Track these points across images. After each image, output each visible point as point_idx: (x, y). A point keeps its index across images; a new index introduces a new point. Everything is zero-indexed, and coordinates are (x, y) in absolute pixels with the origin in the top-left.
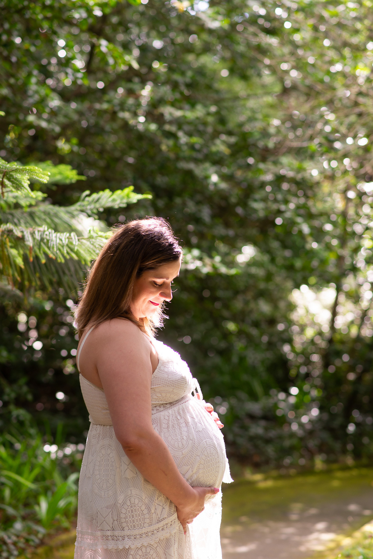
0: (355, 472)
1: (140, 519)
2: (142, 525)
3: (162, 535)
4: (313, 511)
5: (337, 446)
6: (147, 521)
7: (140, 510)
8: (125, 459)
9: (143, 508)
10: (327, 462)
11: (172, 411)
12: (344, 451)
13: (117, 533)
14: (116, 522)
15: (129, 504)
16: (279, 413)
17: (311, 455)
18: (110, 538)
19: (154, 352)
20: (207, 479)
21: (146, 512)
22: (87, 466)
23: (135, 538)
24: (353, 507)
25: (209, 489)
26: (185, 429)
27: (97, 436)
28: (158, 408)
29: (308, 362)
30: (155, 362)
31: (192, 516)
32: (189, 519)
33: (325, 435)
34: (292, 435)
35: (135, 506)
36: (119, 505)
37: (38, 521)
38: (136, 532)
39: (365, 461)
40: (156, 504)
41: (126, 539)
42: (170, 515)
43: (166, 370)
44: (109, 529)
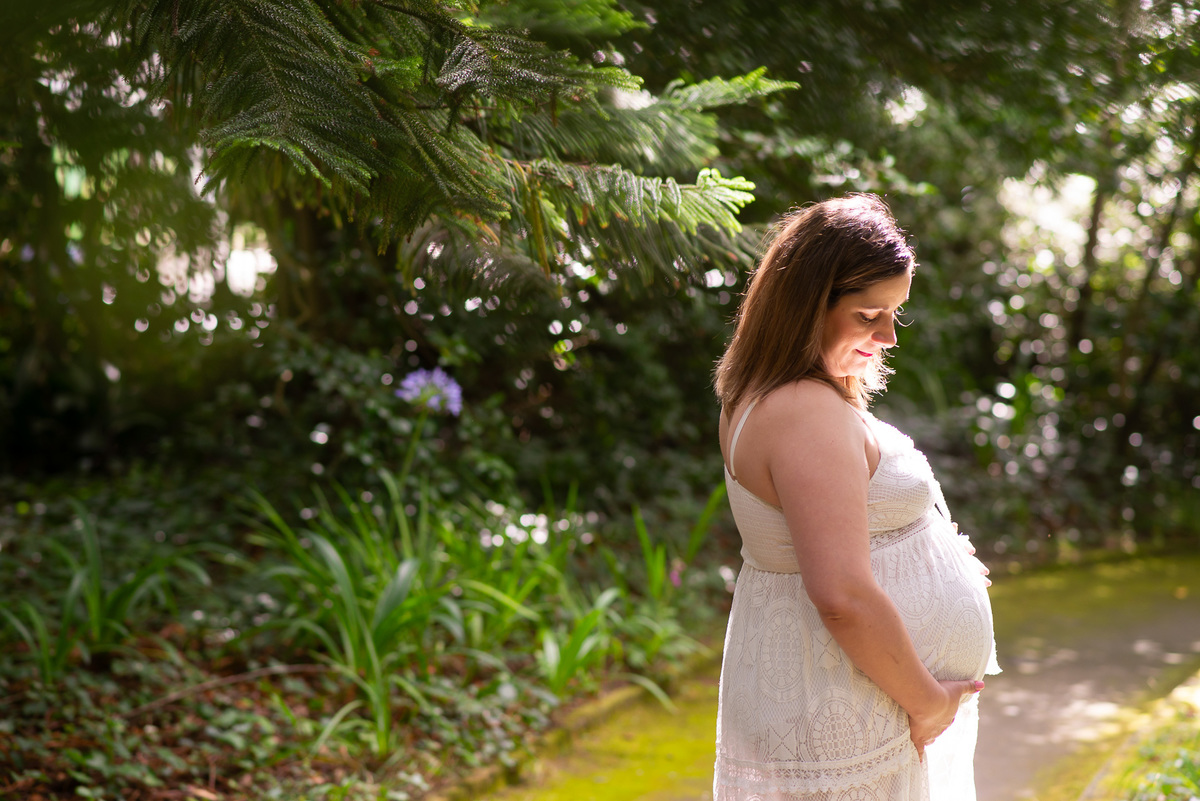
1: (847, 741)
2: (851, 751)
3: (886, 769)
5: (1103, 512)
6: (860, 744)
7: (847, 725)
8: (822, 634)
9: (853, 721)
10: (1083, 544)
11: (903, 545)
12: (1116, 524)
13: (805, 766)
14: (803, 746)
15: (827, 714)
16: (980, 440)
17: (1051, 530)
18: (792, 773)
21: (857, 728)
23: (839, 775)
24: (1142, 647)
25: (966, 683)
26: (927, 579)
28: (879, 539)
29: (1036, 332)
30: (874, 458)
31: (935, 732)
32: (929, 738)
33: (1075, 488)
34: (1008, 491)
35: (838, 718)
36: (810, 716)
37: (542, 681)
38: (841, 763)
40: (875, 715)
41: (823, 775)
42: (900, 733)
44: (792, 757)
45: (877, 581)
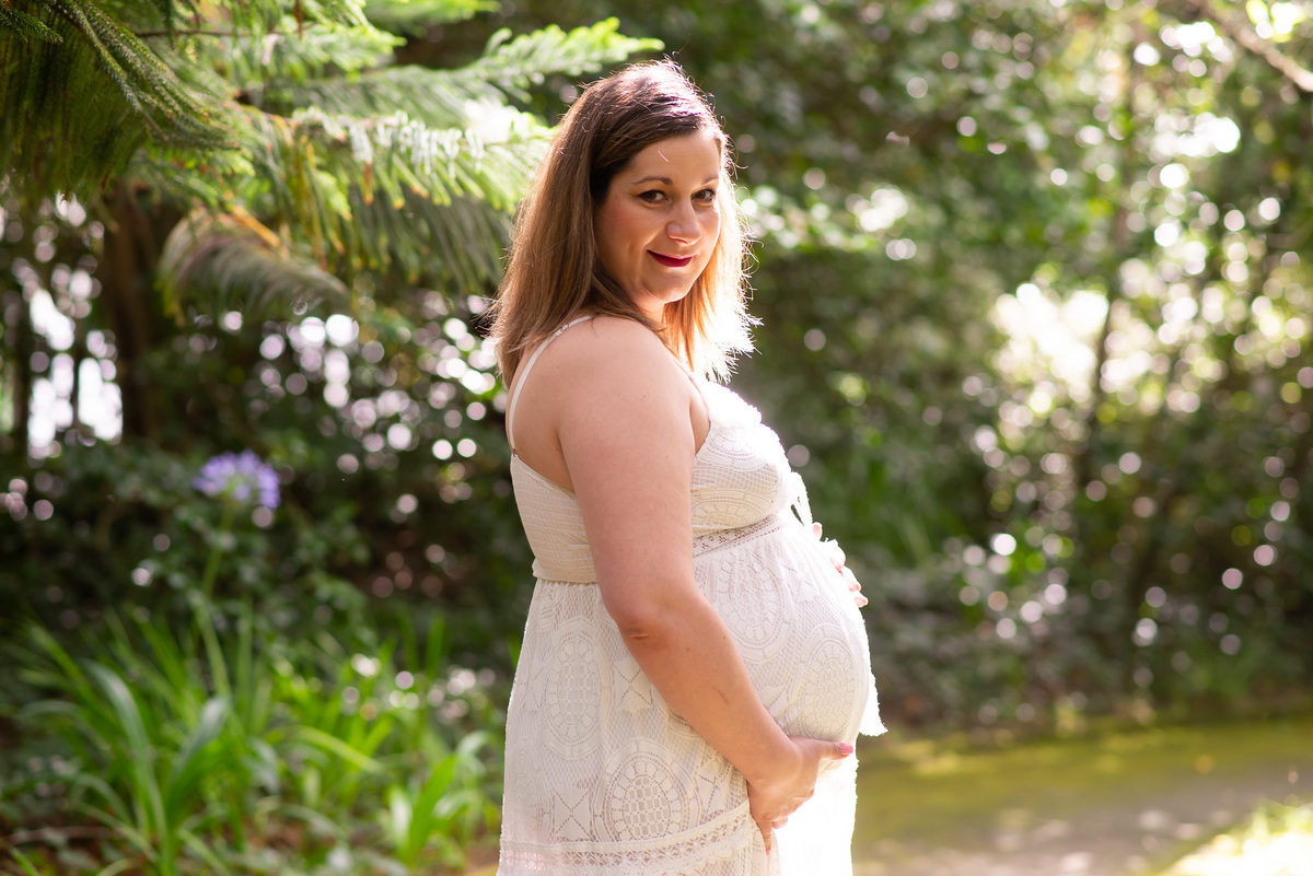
0: (1155, 739)
1: (658, 813)
2: (665, 826)
3: (714, 853)
4: (1056, 829)
5: (1111, 674)
6: (677, 817)
7: (659, 790)
8: (627, 665)
9: (667, 785)
10: (1089, 713)
11: (739, 551)
12: (1128, 688)
13: (601, 847)
14: (599, 819)
15: (632, 775)
16: (968, 597)
17: (1047, 695)
18: (584, 858)
19: (699, 403)
20: (824, 722)
21: (672, 795)
22: (527, 684)
23: (646, 860)
24: (1152, 820)
25: (829, 744)
26: (772, 596)
27: (554, 610)
28: (706, 541)
29: (1037, 474)
31: (786, 807)
32: (777, 814)
33: (1083, 651)
34: (1000, 649)
35: (646, 781)
36: (607, 779)
37: (388, 851)
38: (650, 844)
39: (1178, 709)
40: (698, 777)
41: (625, 860)
42: (734, 804)
43: (728, 446)
44: (584, 836)
45: (701, 593)
